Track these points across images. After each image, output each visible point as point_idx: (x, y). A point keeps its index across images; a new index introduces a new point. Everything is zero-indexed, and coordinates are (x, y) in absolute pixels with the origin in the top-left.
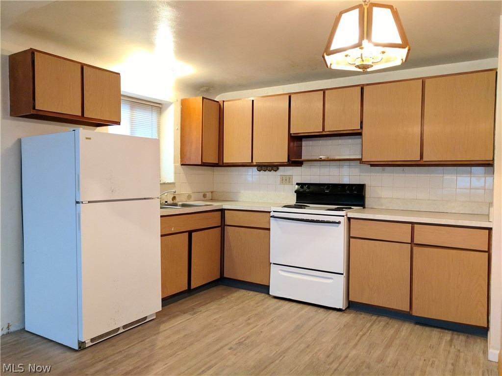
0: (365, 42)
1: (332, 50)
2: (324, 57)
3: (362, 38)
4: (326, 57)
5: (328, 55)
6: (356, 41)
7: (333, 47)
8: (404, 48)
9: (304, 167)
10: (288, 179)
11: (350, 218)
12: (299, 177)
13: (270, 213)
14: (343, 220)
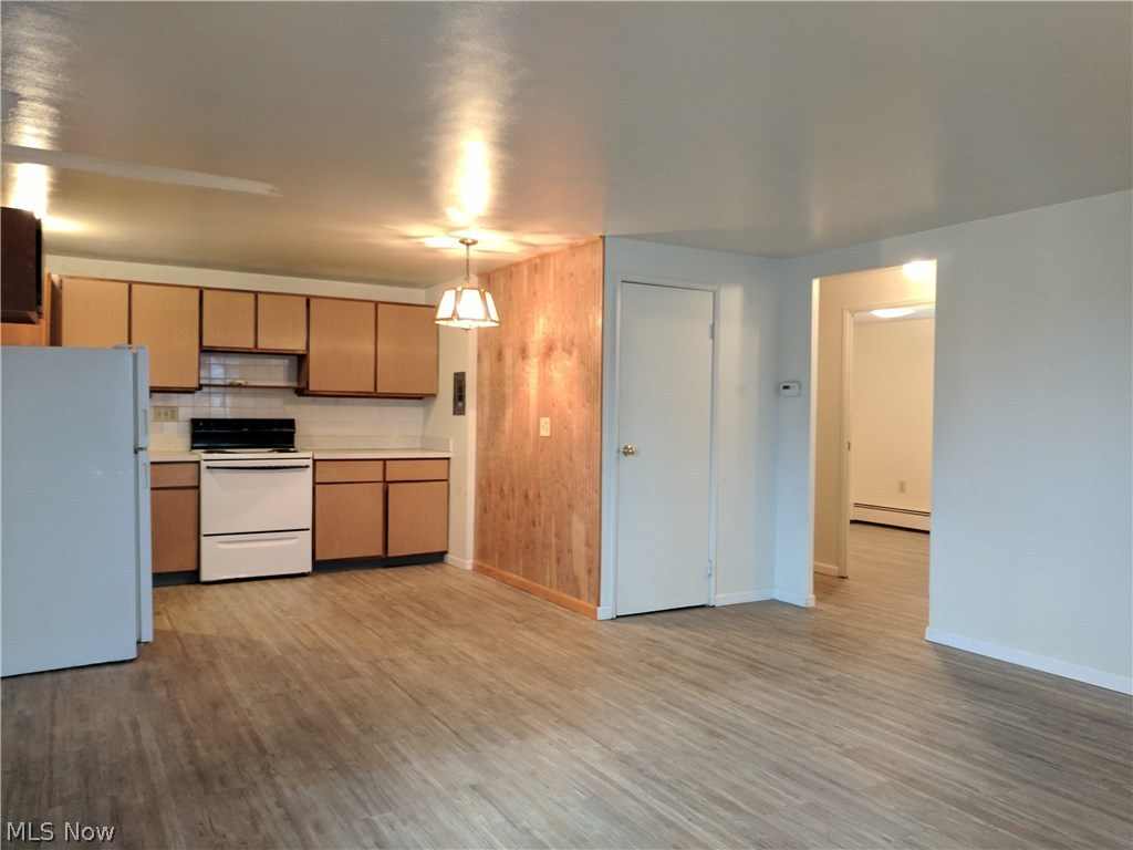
9: (198, 394)
10: (170, 413)
11: (315, 461)
12: (190, 410)
13: (198, 462)
14: (310, 462)
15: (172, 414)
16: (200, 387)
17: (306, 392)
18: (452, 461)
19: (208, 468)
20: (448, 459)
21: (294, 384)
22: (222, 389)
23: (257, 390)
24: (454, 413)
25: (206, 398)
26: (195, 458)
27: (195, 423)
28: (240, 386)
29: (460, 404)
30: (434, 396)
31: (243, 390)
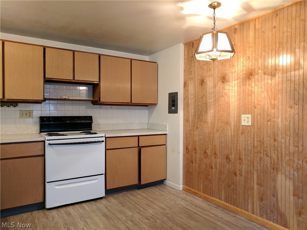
0: (215, 50)
1: (199, 52)
2: (195, 55)
3: (213, 47)
4: (196, 55)
5: (197, 54)
6: (211, 49)
7: (200, 50)
8: (233, 52)
9: (43, 104)
10: (28, 114)
11: (106, 138)
12: (40, 112)
13: (44, 141)
14: (104, 139)
15: (30, 114)
16: (45, 100)
17: (99, 102)
18: (168, 136)
19: (50, 144)
20: (166, 134)
21: (92, 99)
22: (56, 102)
23: (74, 102)
24: (169, 112)
25: (48, 105)
26: (42, 139)
27: (42, 119)
28: (65, 100)
29: (173, 108)
30: (156, 104)
31: (66, 102)
